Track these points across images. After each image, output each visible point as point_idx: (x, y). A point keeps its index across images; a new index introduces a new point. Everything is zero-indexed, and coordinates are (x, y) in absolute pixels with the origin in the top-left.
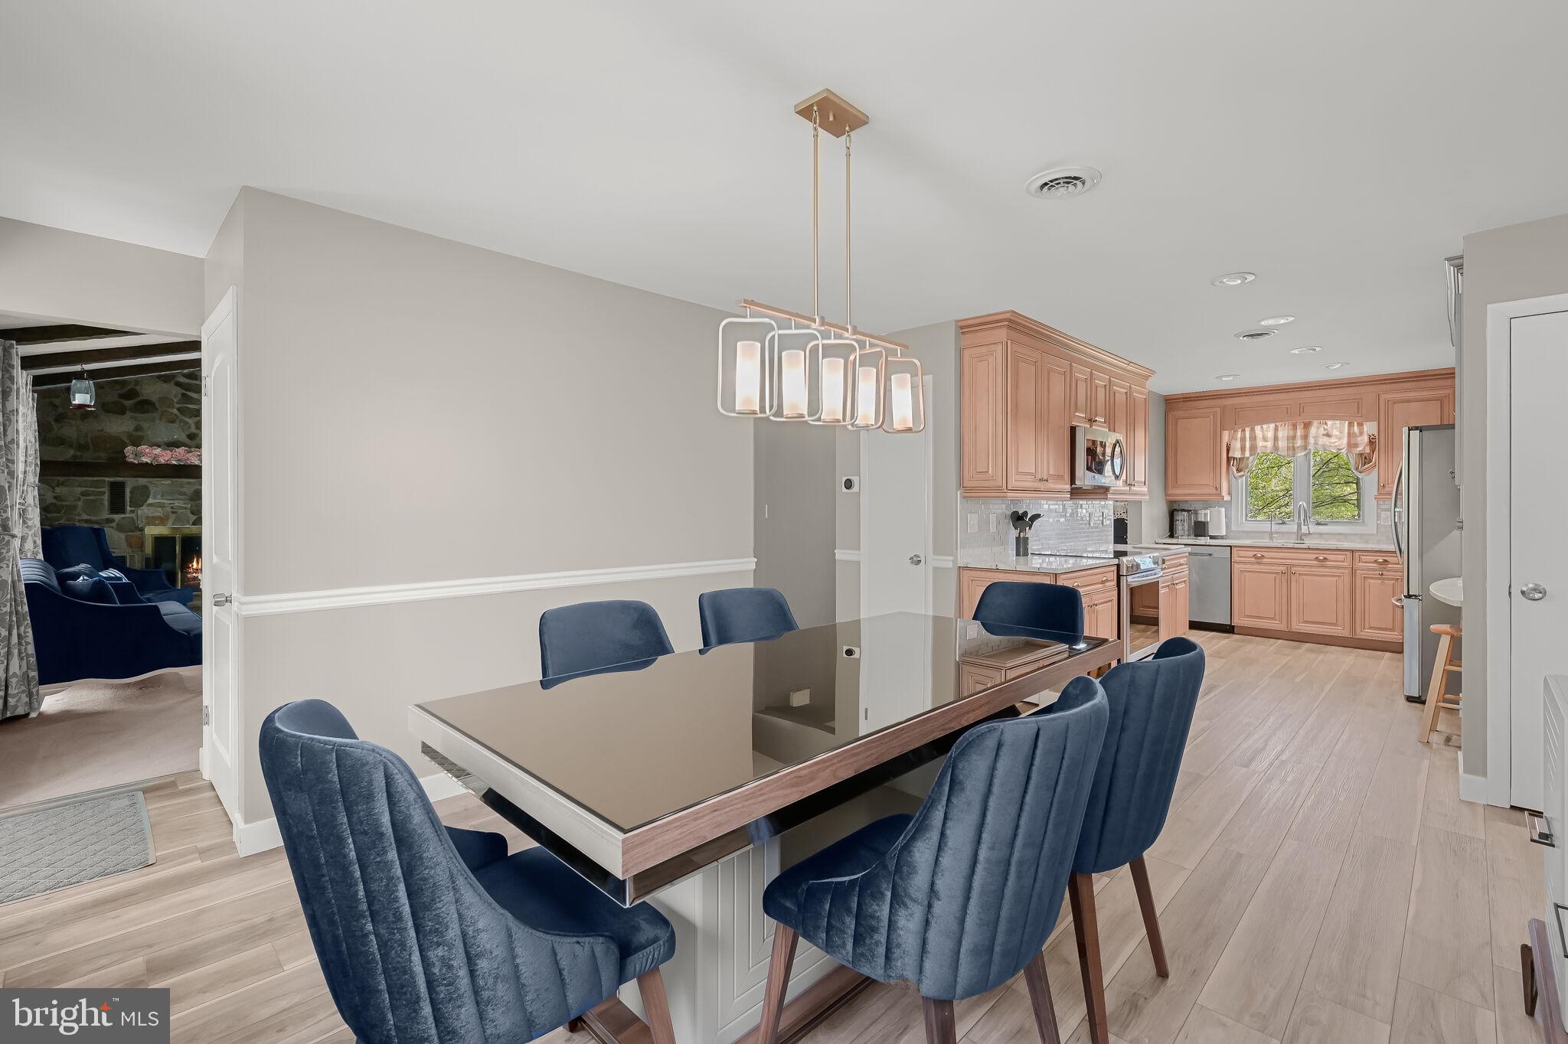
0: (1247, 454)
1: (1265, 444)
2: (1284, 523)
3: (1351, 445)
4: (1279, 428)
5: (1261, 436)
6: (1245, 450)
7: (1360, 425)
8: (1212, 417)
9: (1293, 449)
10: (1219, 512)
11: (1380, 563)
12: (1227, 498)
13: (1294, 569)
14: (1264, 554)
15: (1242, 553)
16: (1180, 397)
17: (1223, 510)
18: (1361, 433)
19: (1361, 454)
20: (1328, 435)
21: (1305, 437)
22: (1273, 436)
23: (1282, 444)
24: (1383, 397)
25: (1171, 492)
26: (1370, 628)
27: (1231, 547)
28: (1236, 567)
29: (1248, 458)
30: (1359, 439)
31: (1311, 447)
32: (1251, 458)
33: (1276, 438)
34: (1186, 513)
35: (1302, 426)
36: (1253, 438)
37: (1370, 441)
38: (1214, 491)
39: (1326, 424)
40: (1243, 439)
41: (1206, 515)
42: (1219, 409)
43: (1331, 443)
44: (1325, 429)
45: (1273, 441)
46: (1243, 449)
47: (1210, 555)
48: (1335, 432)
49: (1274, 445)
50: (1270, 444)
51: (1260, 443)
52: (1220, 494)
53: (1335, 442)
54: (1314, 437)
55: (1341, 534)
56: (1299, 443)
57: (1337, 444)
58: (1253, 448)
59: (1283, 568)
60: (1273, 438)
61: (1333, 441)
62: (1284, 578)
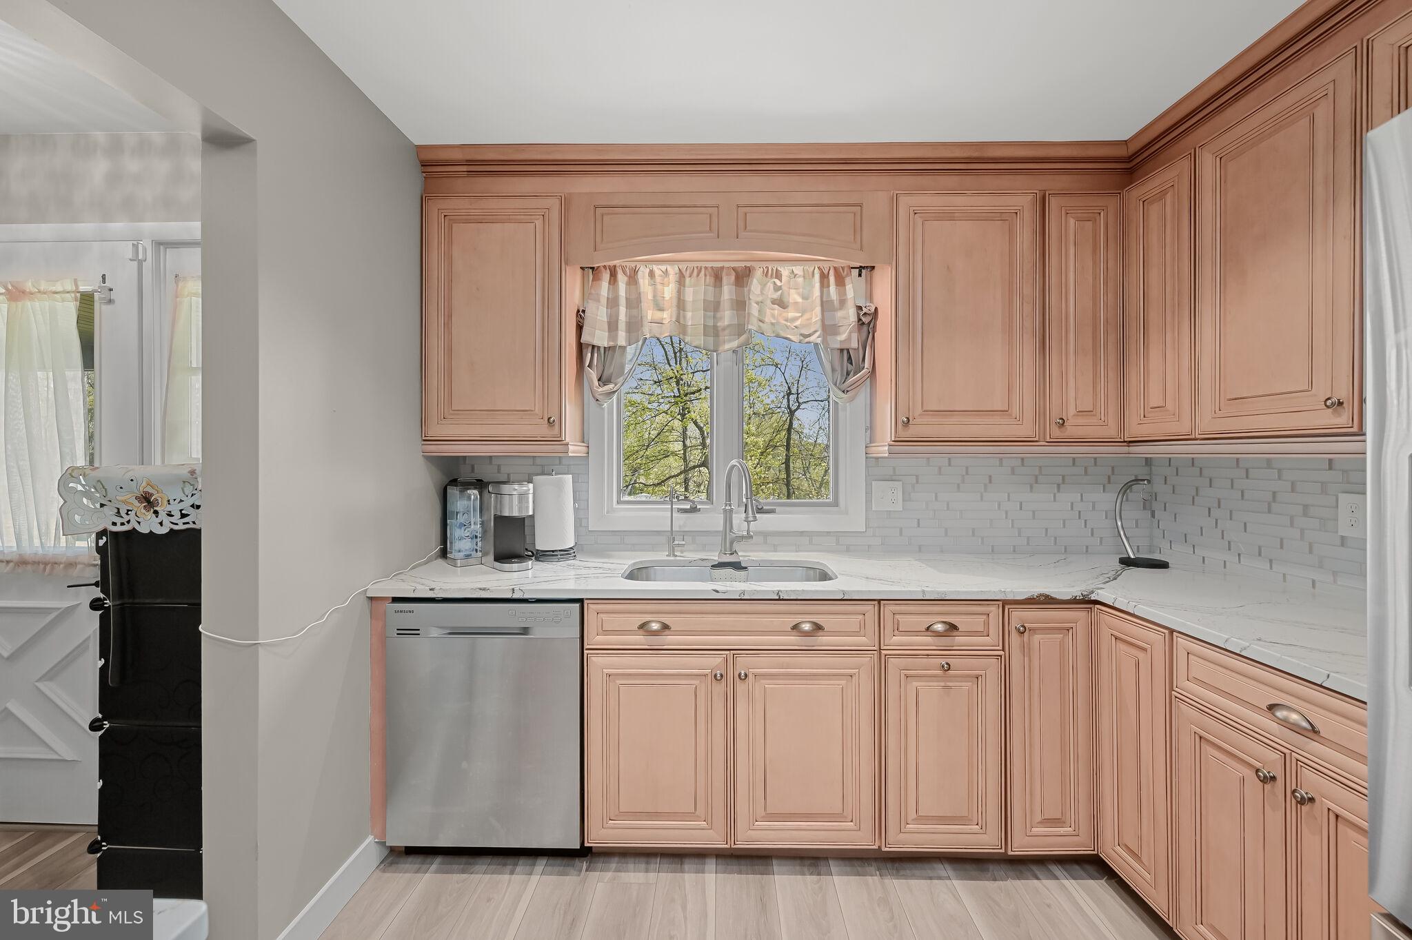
0: (622, 340)
1: (658, 315)
2: (694, 510)
3: (829, 329)
4: (688, 280)
5: (650, 297)
6: (617, 329)
7: (840, 282)
8: (539, 223)
9: (713, 331)
10: (560, 486)
11: (938, 634)
12: (575, 449)
13: (744, 663)
14: (667, 619)
15: (612, 621)
16: (458, 156)
17: (569, 478)
18: (843, 302)
19: (842, 350)
20: (781, 303)
21: (740, 305)
22: (675, 294)
23: (694, 317)
24: (904, 200)
25: (435, 431)
26: (921, 819)
27: (581, 601)
28: (596, 662)
29: (623, 348)
30: (840, 314)
31: (753, 326)
32: (630, 350)
33: (681, 304)
34: (474, 493)
35: (733, 278)
36: (634, 302)
37: (860, 320)
38: (543, 431)
39: (778, 276)
40: (613, 303)
41: (522, 496)
42: (557, 202)
43: (787, 320)
44: (777, 288)
45: (675, 309)
46: (612, 326)
47: (525, 631)
48: (794, 297)
49: (678, 321)
50: (667, 316)
51: (650, 314)
52: (558, 440)
53: (796, 319)
54: (757, 303)
55: (802, 533)
56: (727, 317)
57: (798, 323)
58: (634, 326)
59: (716, 661)
60: (675, 302)
61: (791, 315)
62: (719, 688)
